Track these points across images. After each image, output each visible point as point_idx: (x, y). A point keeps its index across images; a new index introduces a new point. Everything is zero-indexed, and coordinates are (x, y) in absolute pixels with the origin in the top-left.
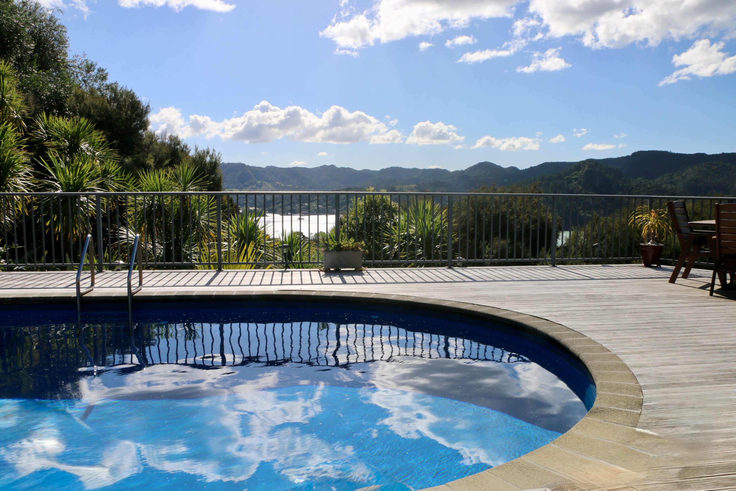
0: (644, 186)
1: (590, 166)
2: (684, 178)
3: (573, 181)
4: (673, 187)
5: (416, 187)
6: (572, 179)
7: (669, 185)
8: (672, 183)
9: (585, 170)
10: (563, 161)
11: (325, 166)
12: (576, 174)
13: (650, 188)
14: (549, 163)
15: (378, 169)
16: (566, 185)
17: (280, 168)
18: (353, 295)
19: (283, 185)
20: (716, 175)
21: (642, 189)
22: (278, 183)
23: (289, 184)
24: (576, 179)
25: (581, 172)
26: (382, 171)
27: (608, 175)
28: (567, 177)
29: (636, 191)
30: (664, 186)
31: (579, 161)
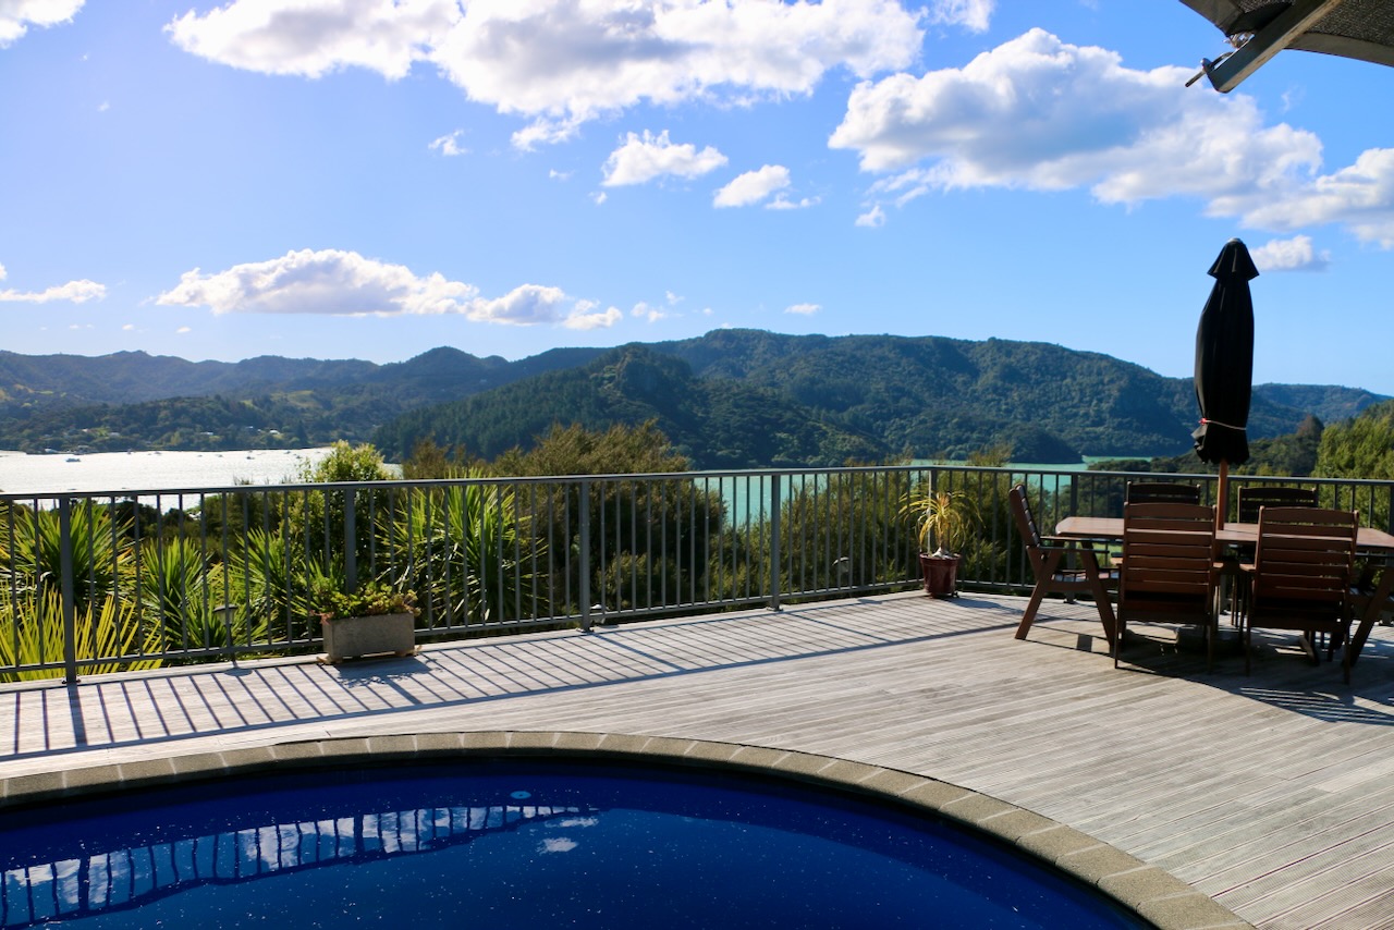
0: (728, 389)
1: (635, 355)
2: (792, 375)
3: (606, 382)
4: (776, 391)
5: (312, 396)
6: (603, 379)
7: (769, 388)
8: (773, 385)
9: (626, 363)
10: (586, 346)
11: (123, 353)
12: (611, 369)
13: (738, 394)
14: (561, 349)
15: (236, 360)
16: (593, 388)
17: (25, 356)
18: (463, 743)
19: (31, 391)
20: (842, 372)
21: (725, 395)
22: (22, 387)
23: (46, 388)
24: (611, 379)
25: (618, 365)
26: (244, 364)
27: (665, 372)
28: (595, 375)
29: (715, 399)
30: (761, 390)
31: (614, 346)
